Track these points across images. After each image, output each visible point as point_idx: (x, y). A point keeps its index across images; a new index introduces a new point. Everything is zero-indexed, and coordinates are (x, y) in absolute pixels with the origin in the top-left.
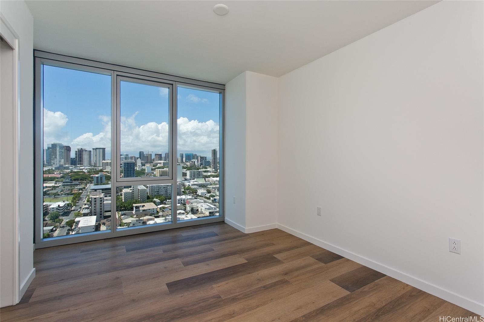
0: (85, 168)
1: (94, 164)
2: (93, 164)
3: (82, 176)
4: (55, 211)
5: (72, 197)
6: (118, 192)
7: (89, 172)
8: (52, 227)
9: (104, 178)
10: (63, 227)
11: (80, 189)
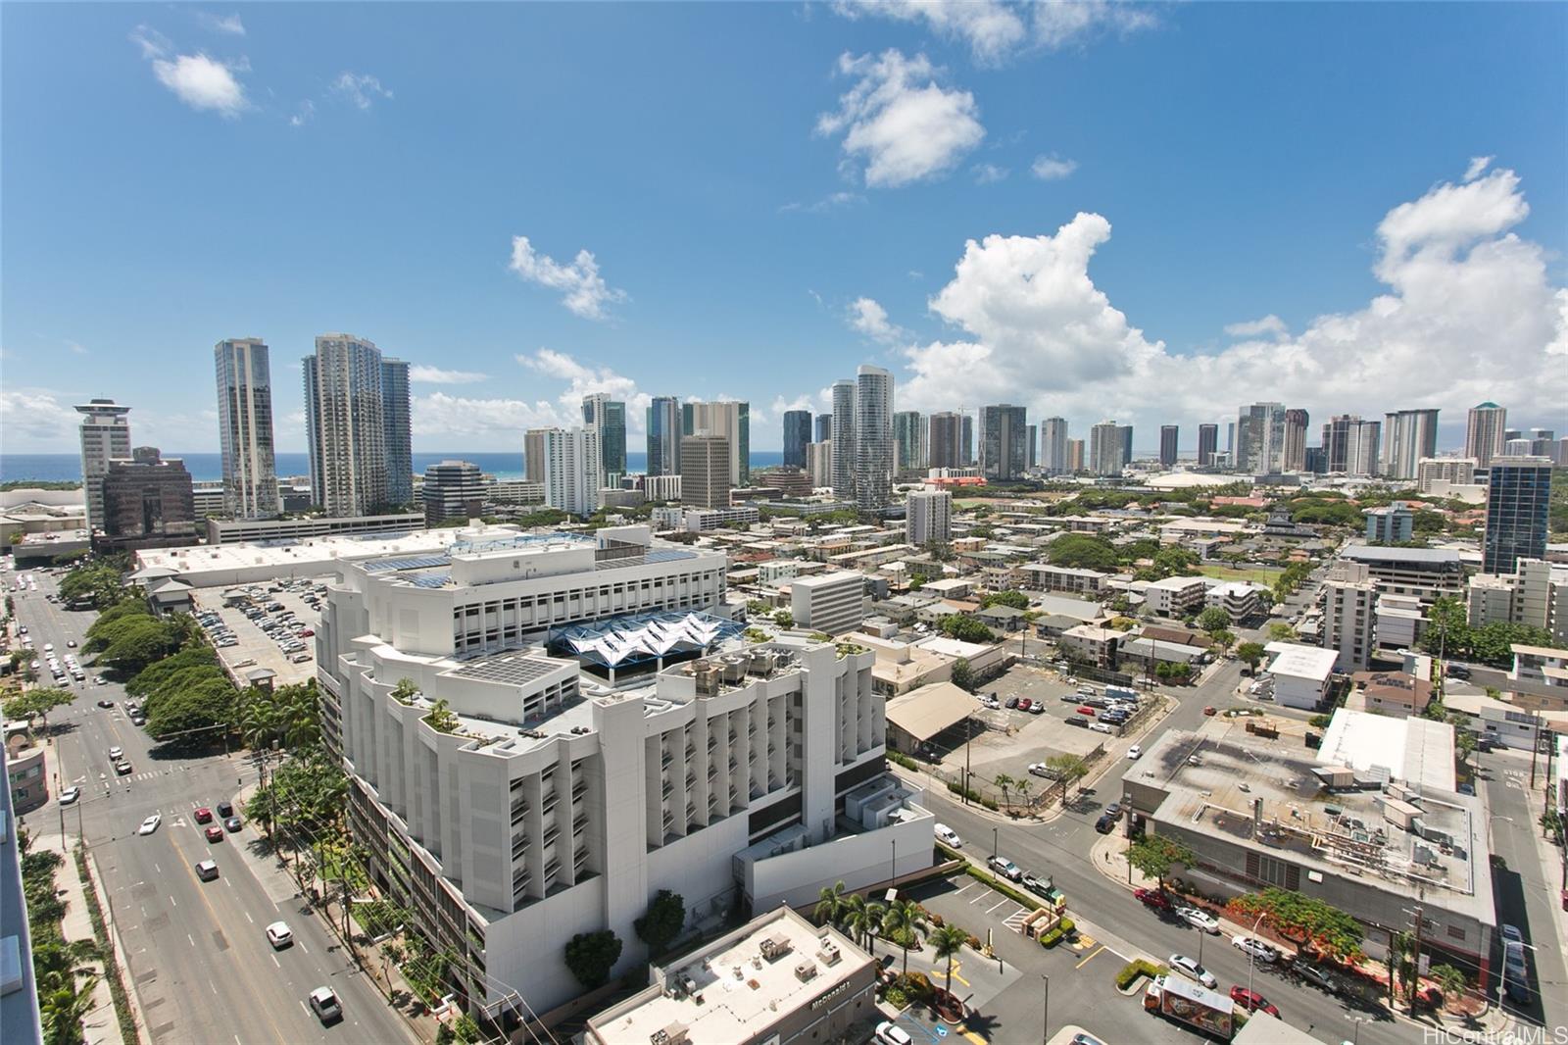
0: (1350, 484)
1: (1386, 470)
2: (1384, 470)
3: (1331, 509)
4: (1222, 605)
5: (1280, 574)
6: (1455, 582)
7: (1360, 497)
8: (1204, 650)
9: (1408, 524)
10: (1233, 659)
11: (1313, 553)
